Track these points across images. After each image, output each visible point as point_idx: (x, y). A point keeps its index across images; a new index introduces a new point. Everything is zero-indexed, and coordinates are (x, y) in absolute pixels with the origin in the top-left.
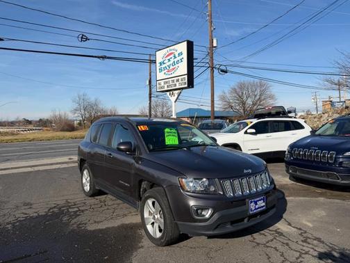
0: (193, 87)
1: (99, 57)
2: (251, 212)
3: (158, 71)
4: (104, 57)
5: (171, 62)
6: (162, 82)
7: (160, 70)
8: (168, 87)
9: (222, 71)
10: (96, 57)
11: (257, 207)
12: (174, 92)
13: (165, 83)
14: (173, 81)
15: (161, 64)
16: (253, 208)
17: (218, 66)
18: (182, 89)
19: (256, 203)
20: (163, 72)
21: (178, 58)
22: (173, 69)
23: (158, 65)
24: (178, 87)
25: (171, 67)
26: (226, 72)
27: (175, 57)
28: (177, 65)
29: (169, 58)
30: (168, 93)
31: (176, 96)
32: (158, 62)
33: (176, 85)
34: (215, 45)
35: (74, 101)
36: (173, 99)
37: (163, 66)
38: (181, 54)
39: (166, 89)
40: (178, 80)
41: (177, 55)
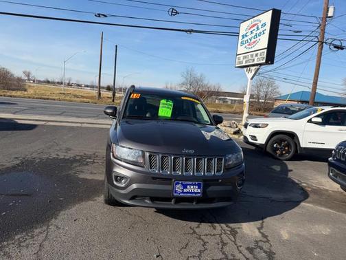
0: (272, 63)
1: (186, 31)
2: (175, 194)
3: (239, 44)
4: (191, 31)
5: (253, 35)
6: (241, 57)
7: (242, 43)
8: (246, 62)
9: (337, 47)
10: (183, 31)
11: (185, 190)
12: (251, 68)
13: (245, 57)
14: (252, 56)
15: (243, 36)
16: (179, 191)
17: (329, 41)
18: (261, 64)
19: (185, 186)
20: (244, 45)
21: (261, 30)
22: (254, 42)
23: (241, 37)
24: (256, 62)
25: (253, 40)
26: (342, 49)
27: (258, 29)
28: (259, 38)
29: (252, 29)
30: (245, 69)
31: (253, 72)
32: (241, 34)
33: (254, 60)
34: (330, 14)
35: (183, 76)
36: (250, 75)
37: (245, 39)
38: (264, 24)
39: (244, 64)
40: (256, 55)
41: (260, 27)
